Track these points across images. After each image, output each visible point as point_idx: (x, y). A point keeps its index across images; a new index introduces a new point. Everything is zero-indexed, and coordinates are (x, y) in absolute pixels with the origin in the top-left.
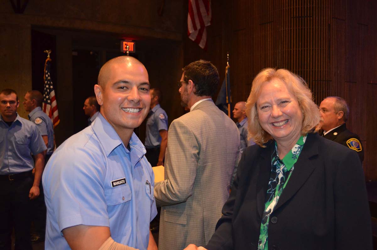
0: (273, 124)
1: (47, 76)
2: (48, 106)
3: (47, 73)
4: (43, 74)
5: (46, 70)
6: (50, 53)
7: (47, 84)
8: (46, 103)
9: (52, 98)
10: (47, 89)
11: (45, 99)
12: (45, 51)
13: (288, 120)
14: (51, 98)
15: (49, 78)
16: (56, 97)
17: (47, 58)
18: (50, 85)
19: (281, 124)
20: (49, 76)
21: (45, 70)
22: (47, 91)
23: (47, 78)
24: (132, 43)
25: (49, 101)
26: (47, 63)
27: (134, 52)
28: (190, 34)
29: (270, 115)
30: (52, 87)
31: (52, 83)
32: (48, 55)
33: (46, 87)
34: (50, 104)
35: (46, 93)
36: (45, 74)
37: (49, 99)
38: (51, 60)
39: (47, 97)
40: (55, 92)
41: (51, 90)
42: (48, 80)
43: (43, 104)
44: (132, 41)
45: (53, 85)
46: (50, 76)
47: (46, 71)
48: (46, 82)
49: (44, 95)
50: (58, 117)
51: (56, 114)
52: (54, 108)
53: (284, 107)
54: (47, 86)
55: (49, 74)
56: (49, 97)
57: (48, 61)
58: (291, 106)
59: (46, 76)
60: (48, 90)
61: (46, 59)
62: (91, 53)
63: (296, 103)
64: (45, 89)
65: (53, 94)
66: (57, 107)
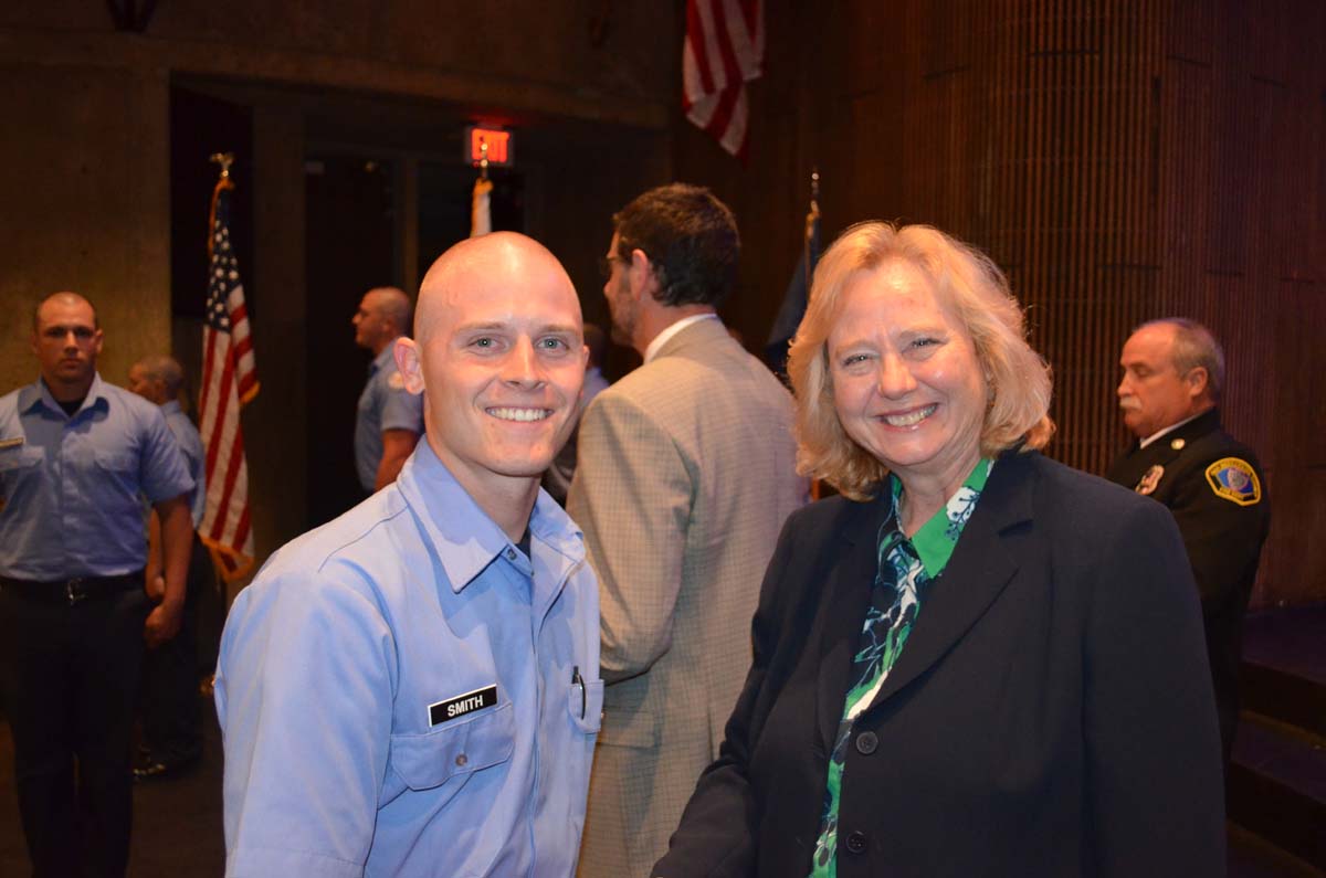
0: (883, 418)
1: (219, 238)
2: (223, 340)
3: (219, 230)
4: (205, 231)
5: (216, 219)
6: (229, 162)
7: (219, 265)
8: (216, 327)
9: (236, 311)
10: (219, 280)
11: (212, 316)
12: (213, 158)
13: (936, 405)
14: (231, 310)
15: (226, 245)
16: (249, 309)
17: (218, 178)
18: (227, 268)
19: (912, 419)
20: (224, 238)
21: (212, 218)
22: (219, 290)
23: (218, 245)
24: (504, 136)
25: (225, 322)
26: (219, 197)
27: (509, 164)
28: (689, 107)
29: (874, 389)
30: (234, 275)
31: (234, 261)
32: (221, 171)
33: (214, 274)
34: (230, 329)
35: (216, 294)
36: (212, 232)
37: (224, 314)
38: (232, 186)
39: (219, 308)
40: (246, 293)
41: (231, 285)
42: (223, 253)
43: (207, 331)
44: (504, 129)
45: (239, 269)
46: (230, 238)
47: (218, 224)
48: (215, 259)
49: (210, 302)
50: (254, 375)
51: (247, 363)
52: (241, 344)
53: (924, 360)
54: (220, 273)
55: (225, 231)
56: (225, 310)
57: (223, 190)
58: (949, 359)
59: (214, 240)
60: (223, 286)
61: (216, 183)
62: (370, 166)
63: (964, 346)
64: (213, 281)
65: (237, 297)
66: (251, 342)
